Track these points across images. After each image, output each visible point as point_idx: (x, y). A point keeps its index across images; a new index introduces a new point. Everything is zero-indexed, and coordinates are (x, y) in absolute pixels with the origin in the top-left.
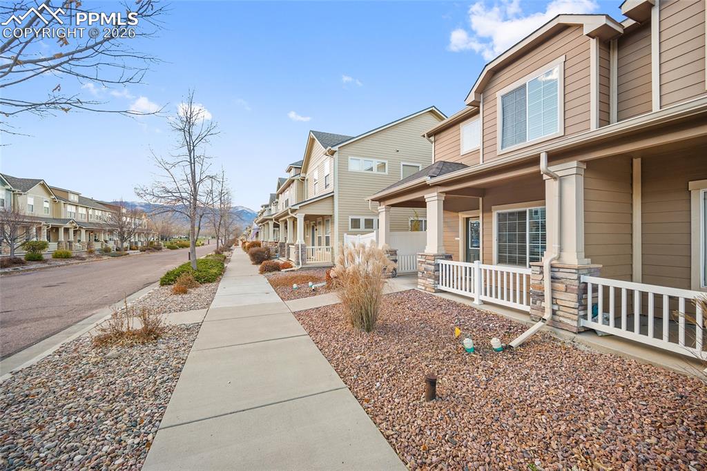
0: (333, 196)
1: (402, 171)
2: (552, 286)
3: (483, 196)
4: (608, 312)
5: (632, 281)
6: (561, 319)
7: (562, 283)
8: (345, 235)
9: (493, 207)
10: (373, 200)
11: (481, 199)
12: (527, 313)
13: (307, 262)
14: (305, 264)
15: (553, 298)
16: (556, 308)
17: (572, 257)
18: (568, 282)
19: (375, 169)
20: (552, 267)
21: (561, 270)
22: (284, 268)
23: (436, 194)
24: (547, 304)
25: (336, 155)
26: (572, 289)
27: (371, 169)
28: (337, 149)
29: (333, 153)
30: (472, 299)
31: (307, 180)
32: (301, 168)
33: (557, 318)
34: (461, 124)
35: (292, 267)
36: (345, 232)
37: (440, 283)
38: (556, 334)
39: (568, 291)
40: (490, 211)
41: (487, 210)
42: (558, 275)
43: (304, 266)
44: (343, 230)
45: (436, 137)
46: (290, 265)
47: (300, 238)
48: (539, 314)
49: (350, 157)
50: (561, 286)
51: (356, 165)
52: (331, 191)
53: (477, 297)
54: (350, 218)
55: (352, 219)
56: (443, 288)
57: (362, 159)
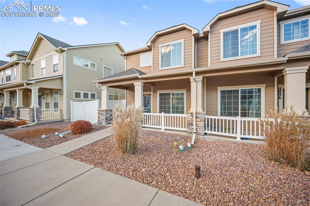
0: (62, 78)
1: (103, 70)
2: (196, 120)
3: (153, 86)
4: (209, 127)
5: (217, 116)
6: (199, 131)
7: (199, 118)
8: (71, 102)
9: (157, 91)
10: (99, 83)
11: (152, 87)
12: (186, 132)
13: (41, 120)
14: (40, 121)
15: (196, 124)
16: (197, 128)
17: (200, 110)
18: (201, 118)
19: (89, 66)
20: (196, 113)
21: (199, 114)
22: (19, 125)
23: (141, 83)
24: (194, 127)
25: (64, 53)
26: (202, 121)
27: (87, 66)
28: (66, 50)
29: (62, 51)
30: (161, 129)
31: (33, 65)
32: (27, 57)
33: (197, 131)
34: (140, 54)
35: (27, 124)
36: (72, 100)
37: (143, 124)
38: (198, 137)
39: (201, 121)
40: (156, 92)
41: (155, 92)
42: (198, 116)
43: (39, 122)
44: (69, 99)
45: (128, 57)
46: (25, 123)
47: (35, 103)
48: (191, 131)
49: (74, 57)
50: (199, 120)
51: (78, 62)
52: (61, 74)
53: (163, 127)
54: (74, 91)
55: (75, 92)
56: (145, 126)
57: (82, 59)
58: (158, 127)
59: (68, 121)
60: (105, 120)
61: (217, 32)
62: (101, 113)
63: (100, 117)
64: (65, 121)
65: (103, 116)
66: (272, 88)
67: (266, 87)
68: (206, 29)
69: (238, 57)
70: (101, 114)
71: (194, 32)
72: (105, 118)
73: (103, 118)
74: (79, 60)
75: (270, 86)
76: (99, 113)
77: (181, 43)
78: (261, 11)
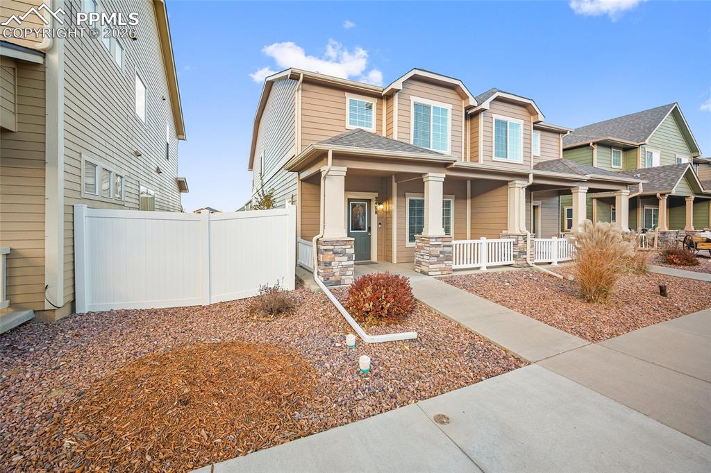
24: (528, 256)
34: (346, 93)
36: (77, 200)
44: (70, 193)
48: (523, 262)
53: (483, 265)
55: (86, 163)
56: (457, 267)
60: (352, 269)
63: (333, 264)
64: (58, 316)
65: (345, 258)
69: (506, 159)
70: (336, 253)
72: (352, 262)
73: (343, 263)
76: (326, 250)
77: (447, 110)
78: (523, 109)
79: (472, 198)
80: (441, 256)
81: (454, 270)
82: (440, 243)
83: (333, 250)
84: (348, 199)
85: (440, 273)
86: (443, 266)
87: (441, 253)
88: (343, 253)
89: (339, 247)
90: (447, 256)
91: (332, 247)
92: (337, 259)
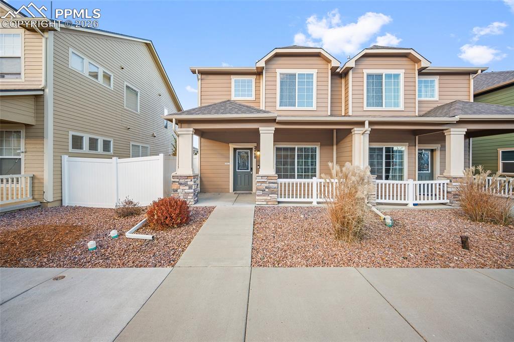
0: (41, 96)
1: (125, 92)
19: (100, 78)
25: (50, 36)
30: (311, 203)
34: (232, 76)
36: (66, 153)
37: (279, 197)
44: (59, 150)
49: (70, 49)
51: (79, 64)
52: (40, 87)
53: (315, 200)
54: (71, 133)
55: (73, 136)
56: (282, 200)
57: (87, 60)
58: (306, 200)
59: (57, 204)
60: (192, 195)
61: (360, 71)
62: (182, 181)
63: (179, 191)
64: (49, 205)
65: (187, 187)
66: (414, 147)
67: (409, 146)
68: (349, 65)
69: (381, 108)
70: (181, 184)
71: (335, 63)
72: (192, 191)
73: (186, 191)
74: (81, 60)
75: (412, 146)
76: (174, 182)
77: (313, 74)
78: (404, 59)
79: (337, 144)
80: (267, 190)
81: (279, 202)
82: (266, 180)
83: (178, 182)
84: (234, 148)
85: (265, 203)
86: (269, 198)
87: (266, 187)
88: (186, 184)
89: (183, 180)
90: (273, 190)
91: (178, 180)
92: (181, 187)
